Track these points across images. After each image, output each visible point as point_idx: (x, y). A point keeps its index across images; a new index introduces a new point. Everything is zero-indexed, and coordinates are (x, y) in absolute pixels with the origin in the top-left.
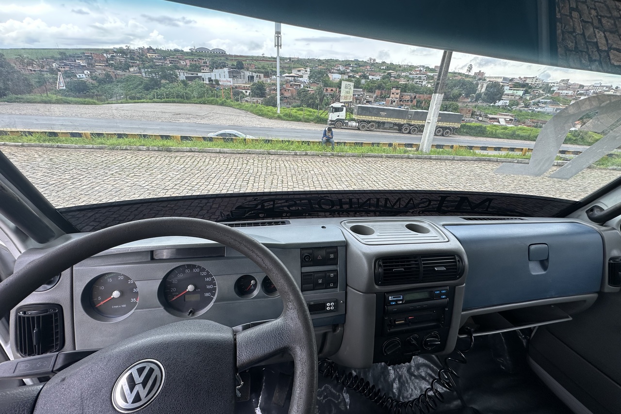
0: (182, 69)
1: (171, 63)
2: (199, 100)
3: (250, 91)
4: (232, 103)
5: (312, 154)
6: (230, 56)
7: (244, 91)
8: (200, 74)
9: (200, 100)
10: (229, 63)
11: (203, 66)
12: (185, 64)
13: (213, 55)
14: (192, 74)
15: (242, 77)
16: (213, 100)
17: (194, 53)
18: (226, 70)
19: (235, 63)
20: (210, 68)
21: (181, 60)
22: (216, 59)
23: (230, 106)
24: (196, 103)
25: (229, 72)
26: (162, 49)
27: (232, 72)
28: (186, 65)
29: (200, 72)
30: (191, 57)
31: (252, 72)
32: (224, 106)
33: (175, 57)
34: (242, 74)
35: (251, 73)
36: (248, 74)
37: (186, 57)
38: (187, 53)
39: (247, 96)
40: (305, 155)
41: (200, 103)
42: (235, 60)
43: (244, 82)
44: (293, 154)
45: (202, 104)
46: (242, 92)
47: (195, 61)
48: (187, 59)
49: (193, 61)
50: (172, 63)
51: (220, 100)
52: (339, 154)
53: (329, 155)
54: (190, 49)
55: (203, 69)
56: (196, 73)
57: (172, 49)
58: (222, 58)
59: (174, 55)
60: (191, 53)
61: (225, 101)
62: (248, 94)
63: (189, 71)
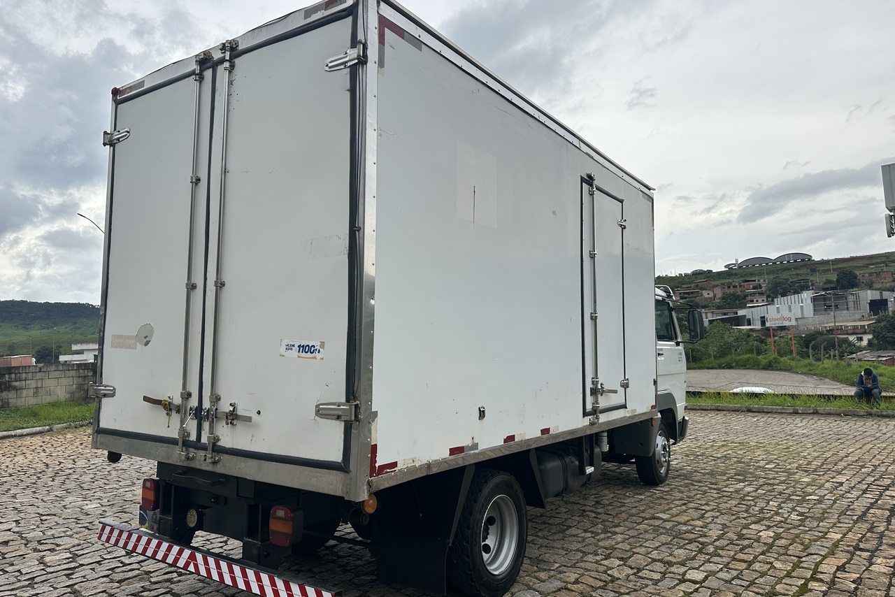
0: (704, 307)
1: (682, 298)
2: (719, 361)
3: (870, 337)
4: (793, 363)
5: (826, 411)
6: (824, 263)
7: (851, 338)
8: (741, 313)
9: (722, 360)
10: (819, 279)
11: (752, 294)
12: (711, 295)
13: (780, 267)
14: (725, 314)
15: (851, 304)
16: (748, 360)
17: (734, 272)
18: (807, 296)
19: (834, 277)
20: (768, 297)
21: (704, 289)
22: (784, 275)
23: (786, 370)
24: (712, 368)
25: (814, 299)
26: (669, 275)
27: (824, 298)
28: (715, 297)
29: (745, 307)
30: (727, 281)
31: (881, 290)
32: (772, 370)
33: (692, 285)
34: (851, 298)
35: (878, 292)
36: (871, 295)
37: (715, 283)
38: (720, 274)
39: (861, 349)
40: (813, 413)
41: (720, 367)
42: (834, 270)
43: (858, 316)
44: (791, 411)
45: (724, 368)
46: (846, 341)
47: (735, 287)
48: (717, 286)
49: (729, 287)
50: (686, 298)
51: (765, 358)
52: (884, 413)
53: (862, 414)
54: (726, 267)
55: (752, 301)
56: (734, 310)
57: (689, 272)
58: (803, 271)
59: (692, 282)
60: (730, 272)
61: (775, 358)
62: (865, 343)
63: (719, 308)
